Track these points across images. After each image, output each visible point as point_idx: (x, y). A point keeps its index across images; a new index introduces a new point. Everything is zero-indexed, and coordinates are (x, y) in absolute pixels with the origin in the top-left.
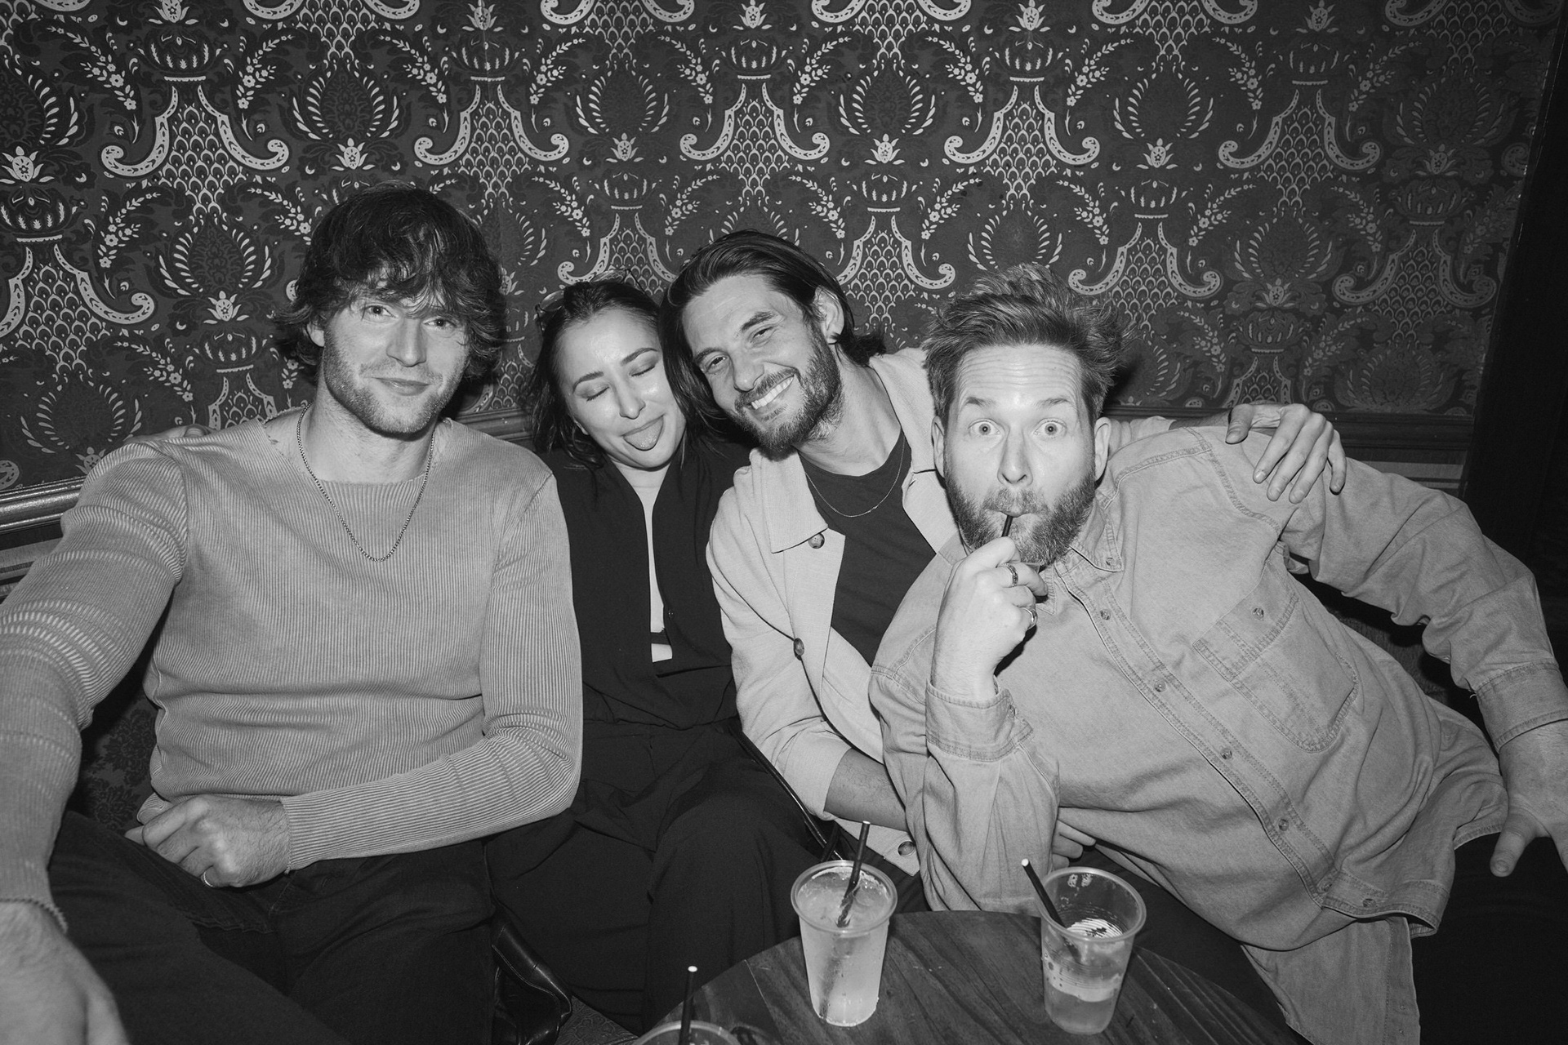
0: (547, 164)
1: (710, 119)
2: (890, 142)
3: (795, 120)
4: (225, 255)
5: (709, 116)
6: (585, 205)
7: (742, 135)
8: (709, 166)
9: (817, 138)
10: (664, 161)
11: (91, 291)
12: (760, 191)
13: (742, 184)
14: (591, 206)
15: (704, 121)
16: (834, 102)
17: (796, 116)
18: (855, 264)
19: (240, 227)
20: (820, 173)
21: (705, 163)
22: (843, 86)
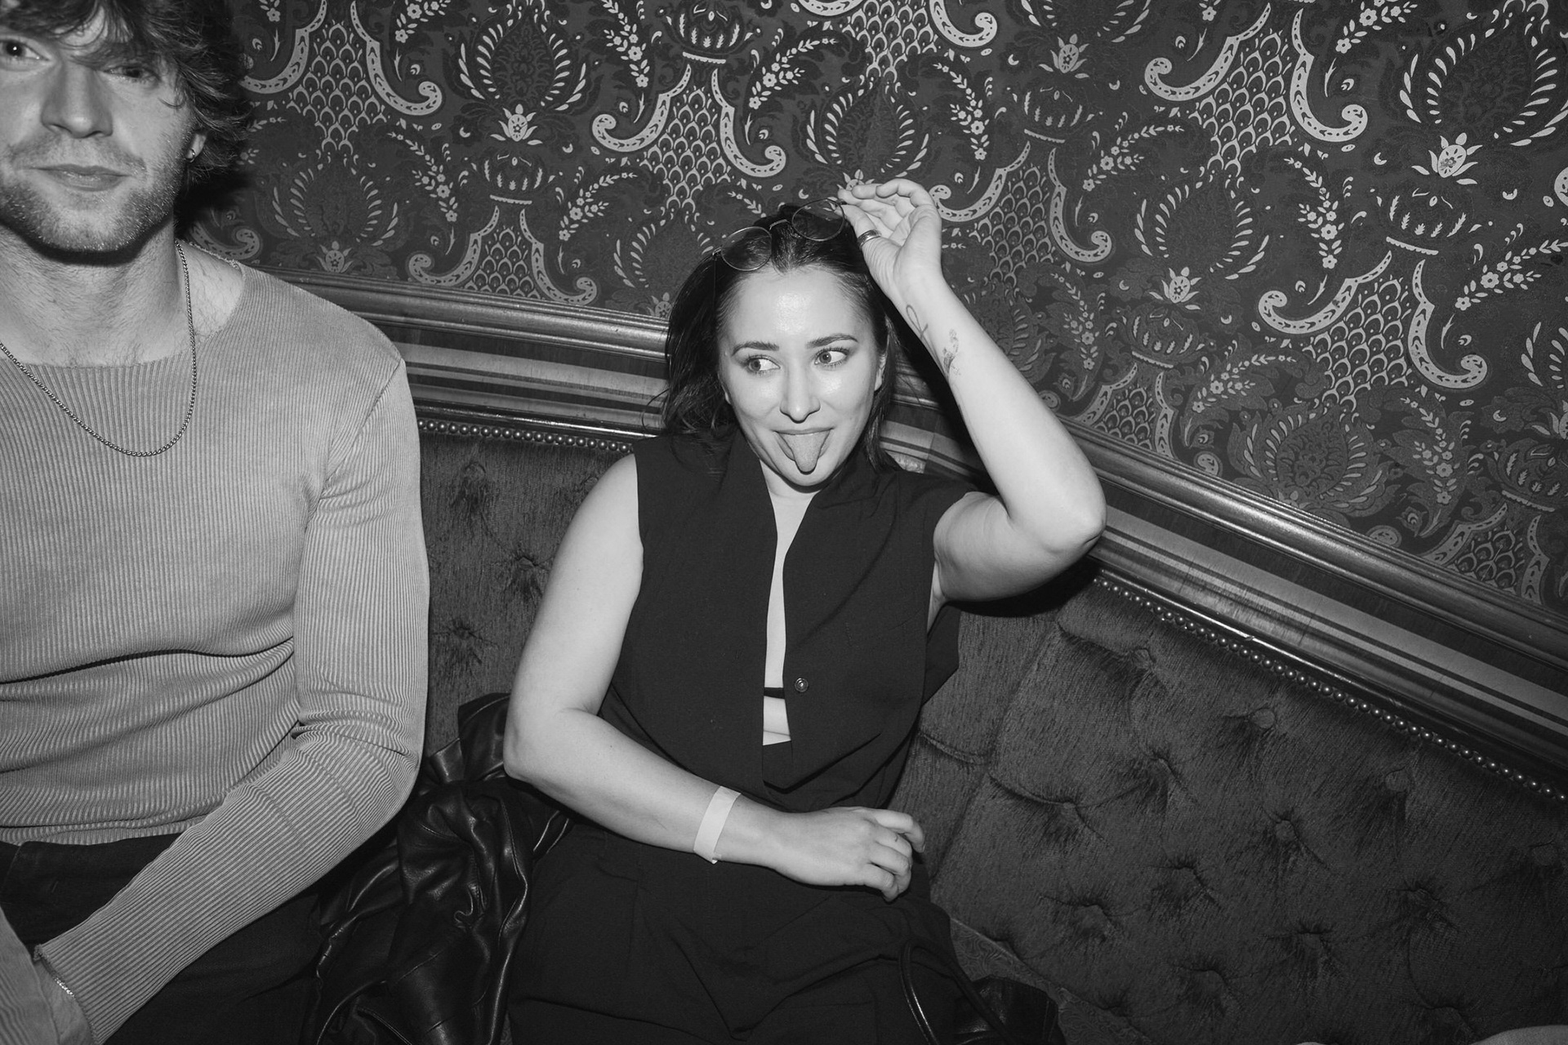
0: (960, 50)
1: (1201, 44)
2: (1466, 147)
3: (1327, 76)
4: (534, 63)
5: (1201, 40)
6: (991, 119)
7: (1238, 80)
8: (1175, 111)
9: (1351, 112)
10: (1115, 87)
11: (378, 65)
12: (1234, 167)
13: (1213, 148)
14: (999, 122)
15: (1191, 44)
16: (1399, 62)
17: (1331, 71)
18: (1333, 312)
19: (561, 32)
20: (1333, 164)
21: (1170, 105)
22: (1426, 41)
